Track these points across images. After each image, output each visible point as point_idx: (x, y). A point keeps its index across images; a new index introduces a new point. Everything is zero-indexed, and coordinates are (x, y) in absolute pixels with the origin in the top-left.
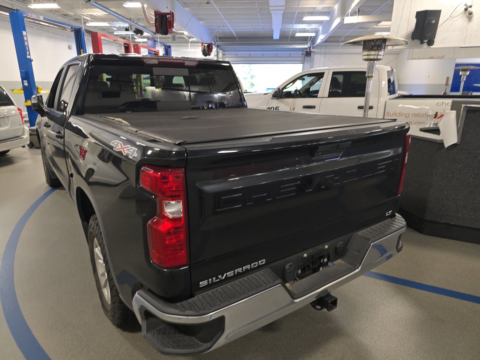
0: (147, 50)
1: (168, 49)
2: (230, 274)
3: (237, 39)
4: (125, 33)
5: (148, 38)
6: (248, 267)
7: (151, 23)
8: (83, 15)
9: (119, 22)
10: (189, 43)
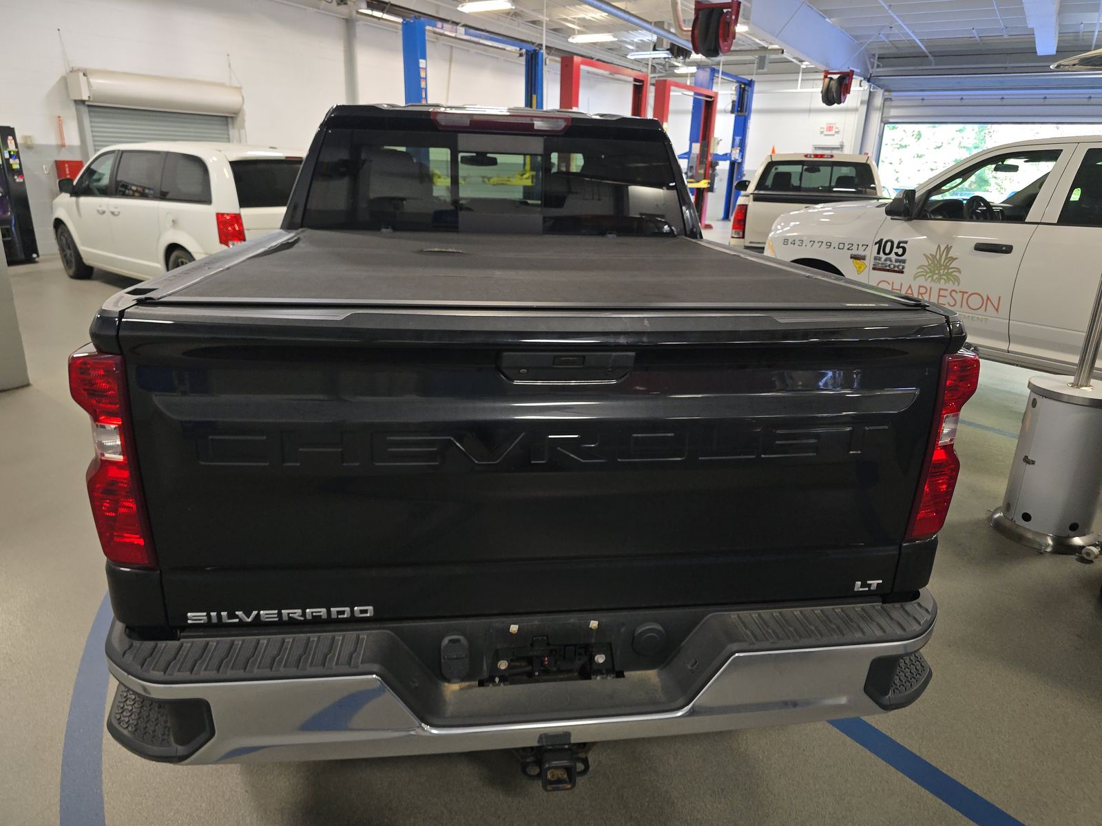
0: (692, 94)
1: (746, 88)
2: (268, 615)
3: (931, 58)
4: (650, 55)
5: (699, 66)
6: (321, 614)
7: (685, 29)
8: (566, 20)
9: (640, 31)
10: (799, 73)
